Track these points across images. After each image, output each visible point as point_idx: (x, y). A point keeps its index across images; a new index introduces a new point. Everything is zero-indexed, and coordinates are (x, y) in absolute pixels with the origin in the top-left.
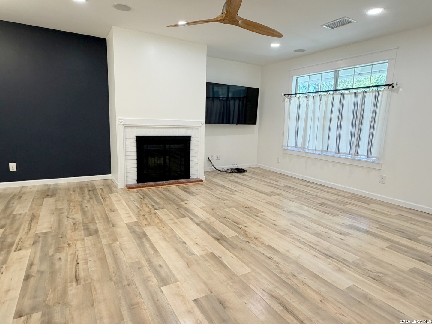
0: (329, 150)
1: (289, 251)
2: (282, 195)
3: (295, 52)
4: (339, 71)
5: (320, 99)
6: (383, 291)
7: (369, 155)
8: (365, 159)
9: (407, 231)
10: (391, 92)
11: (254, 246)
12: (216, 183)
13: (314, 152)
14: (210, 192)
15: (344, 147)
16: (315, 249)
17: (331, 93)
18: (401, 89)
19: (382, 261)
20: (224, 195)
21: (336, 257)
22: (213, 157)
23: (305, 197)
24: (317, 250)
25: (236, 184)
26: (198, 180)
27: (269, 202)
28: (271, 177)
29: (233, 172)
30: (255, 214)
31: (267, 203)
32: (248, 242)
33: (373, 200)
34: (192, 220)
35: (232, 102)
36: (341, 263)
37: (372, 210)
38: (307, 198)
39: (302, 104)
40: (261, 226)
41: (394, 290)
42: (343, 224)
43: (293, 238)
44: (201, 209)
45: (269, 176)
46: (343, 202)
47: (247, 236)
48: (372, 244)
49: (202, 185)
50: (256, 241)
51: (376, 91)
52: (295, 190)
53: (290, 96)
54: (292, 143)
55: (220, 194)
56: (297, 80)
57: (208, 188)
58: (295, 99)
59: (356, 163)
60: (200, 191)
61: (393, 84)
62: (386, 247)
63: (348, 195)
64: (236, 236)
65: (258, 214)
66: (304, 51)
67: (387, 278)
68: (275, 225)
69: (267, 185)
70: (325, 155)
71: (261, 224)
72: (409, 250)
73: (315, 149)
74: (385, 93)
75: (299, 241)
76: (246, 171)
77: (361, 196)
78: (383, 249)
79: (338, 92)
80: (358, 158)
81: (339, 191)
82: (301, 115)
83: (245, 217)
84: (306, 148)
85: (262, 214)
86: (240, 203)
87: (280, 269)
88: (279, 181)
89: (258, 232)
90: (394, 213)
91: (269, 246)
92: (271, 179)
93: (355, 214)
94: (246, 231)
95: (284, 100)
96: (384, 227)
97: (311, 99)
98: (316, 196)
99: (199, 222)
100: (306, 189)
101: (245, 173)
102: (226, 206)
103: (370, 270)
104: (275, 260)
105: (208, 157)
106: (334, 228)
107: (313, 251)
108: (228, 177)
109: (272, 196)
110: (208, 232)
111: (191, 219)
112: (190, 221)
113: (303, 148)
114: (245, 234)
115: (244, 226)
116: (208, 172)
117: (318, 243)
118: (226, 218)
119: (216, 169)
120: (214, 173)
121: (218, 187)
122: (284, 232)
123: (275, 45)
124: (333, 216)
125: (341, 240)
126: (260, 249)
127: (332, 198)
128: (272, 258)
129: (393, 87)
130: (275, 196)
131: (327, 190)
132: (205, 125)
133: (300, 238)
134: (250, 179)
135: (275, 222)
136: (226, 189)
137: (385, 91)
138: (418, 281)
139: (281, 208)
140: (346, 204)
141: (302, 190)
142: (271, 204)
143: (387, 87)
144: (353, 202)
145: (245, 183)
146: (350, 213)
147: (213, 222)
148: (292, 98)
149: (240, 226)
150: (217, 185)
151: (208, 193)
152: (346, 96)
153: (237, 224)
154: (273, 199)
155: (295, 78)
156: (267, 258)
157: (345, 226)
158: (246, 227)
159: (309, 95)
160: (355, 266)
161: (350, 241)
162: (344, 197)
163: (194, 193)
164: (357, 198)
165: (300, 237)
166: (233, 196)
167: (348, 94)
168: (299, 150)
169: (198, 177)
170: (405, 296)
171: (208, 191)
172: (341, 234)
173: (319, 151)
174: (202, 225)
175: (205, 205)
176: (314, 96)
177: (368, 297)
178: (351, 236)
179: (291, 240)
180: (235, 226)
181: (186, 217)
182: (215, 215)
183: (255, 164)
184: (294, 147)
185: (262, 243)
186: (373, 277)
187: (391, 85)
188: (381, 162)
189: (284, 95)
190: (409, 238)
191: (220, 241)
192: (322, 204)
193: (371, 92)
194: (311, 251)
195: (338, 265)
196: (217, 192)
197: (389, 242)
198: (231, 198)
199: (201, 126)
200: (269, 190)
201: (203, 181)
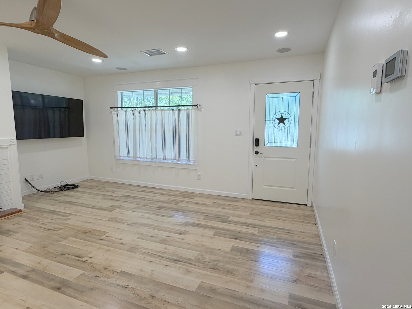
0: (158, 157)
1: (142, 270)
2: (123, 207)
3: (117, 69)
4: (157, 90)
5: (145, 113)
6: (220, 277)
7: (188, 159)
8: (185, 162)
9: (221, 216)
10: (197, 111)
11: (106, 279)
12: (43, 210)
13: (145, 160)
14: (36, 224)
15: (169, 155)
16: (165, 257)
17: (153, 108)
18: (203, 109)
19: (213, 249)
20: (56, 224)
21: (182, 260)
22: (32, 178)
23: (144, 204)
24: (167, 258)
25: (69, 206)
26: (14, 211)
27: (111, 218)
28: (107, 189)
29: (62, 190)
30: (99, 237)
31: (109, 220)
32: (97, 277)
33: (195, 193)
34: (14, 274)
35: (50, 113)
36: (187, 264)
37: (197, 203)
38: (146, 204)
39: (130, 117)
40: (108, 250)
41: (227, 273)
42: (180, 224)
43: (143, 253)
44: (27, 252)
45: (105, 188)
46: (175, 201)
47: (95, 270)
48: (204, 236)
49: (20, 216)
50: (107, 272)
51: (187, 110)
52: (134, 198)
53: (116, 109)
54: (124, 153)
55: (50, 223)
56: (121, 94)
57: (31, 219)
58: (122, 113)
59: (180, 167)
60: (19, 226)
61: (197, 105)
62: (213, 235)
63: (177, 193)
64: (82, 274)
65: (102, 237)
66: (126, 69)
67: (220, 263)
68: (122, 244)
69: (105, 199)
70: (155, 162)
71: (107, 248)
72: (226, 232)
73: (145, 157)
74: (193, 111)
75: (149, 254)
76: (79, 186)
77: (186, 192)
78: (212, 238)
79: (159, 108)
80: (180, 162)
81: (170, 191)
82: (130, 127)
83: (88, 245)
84: (137, 157)
85: (106, 235)
86: (79, 228)
87: (138, 295)
88: (116, 191)
89: (107, 259)
90: (210, 202)
91: (122, 272)
92: (108, 191)
93: (186, 211)
94: (92, 263)
95: (111, 113)
96: (207, 216)
97: (136, 113)
98: (153, 200)
99: (26, 274)
100: (143, 195)
101: (78, 189)
102: (61, 237)
103: (208, 261)
104: (130, 287)
105: (25, 179)
106: (175, 230)
107: (163, 261)
108: (57, 198)
109: (113, 211)
110: (42, 284)
111: (13, 272)
112: (11, 276)
113: (135, 157)
114: (93, 267)
115: (88, 257)
116: (27, 196)
117: (166, 250)
118: (64, 254)
119: (39, 191)
120: (36, 196)
121: (46, 215)
122: (133, 249)
123: (97, 60)
124: (171, 218)
125: (182, 240)
126: (113, 281)
127: (166, 200)
128: (128, 286)
129: (198, 107)
130: (116, 209)
131: (160, 192)
132: (16, 143)
133: (149, 251)
134: (85, 195)
135: (122, 241)
136: (57, 214)
137: (193, 110)
138: (238, 257)
139: (124, 222)
140: (177, 202)
141: (139, 197)
142: (114, 220)
143: (194, 107)
144: (182, 199)
145: (80, 201)
146: (183, 211)
147: (47, 266)
148: (119, 112)
149: (84, 259)
150: (44, 212)
151: (33, 226)
152: (165, 112)
153: (80, 258)
154: (116, 214)
155: (119, 93)
156: (123, 288)
157: (182, 224)
158: (91, 257)
159: (135, 109)
160: (198, 262)
161: (188, 238)
162: (174, 196)
163: (10, 231)
164: (185, 194)
165: (149, 249)
166: (67, 222)
167: (167, 110)
168: (132, 159)
169: (14, 207)
170: (234, 275)
171: (32, 223)
172: (181, 234)
173: (149, 158)
174: (32, 275)
175: (31, 245)
176: (139, 111)
177: (213, 289)
178: (188, 233)
179: (141, 256)
180: (79, 262)
181: (4, 272)
182: (48, 255)
183: (87, 176)
184: (126, 156)
185: (114, 272)
186: (212, 267)
187: (196, 105)
188: (197, 164)
189: (111, 108)
190: (223, 221)
191: (63, 289)
192: (160, 208)
193: (183, 110)
194: (162, 261)
195: (186, 267)
196: (46, 221)
197: (214, 230)
198: (66, 225)
199: (10, 145)
200: (107, 204)
201: (22, 211)
